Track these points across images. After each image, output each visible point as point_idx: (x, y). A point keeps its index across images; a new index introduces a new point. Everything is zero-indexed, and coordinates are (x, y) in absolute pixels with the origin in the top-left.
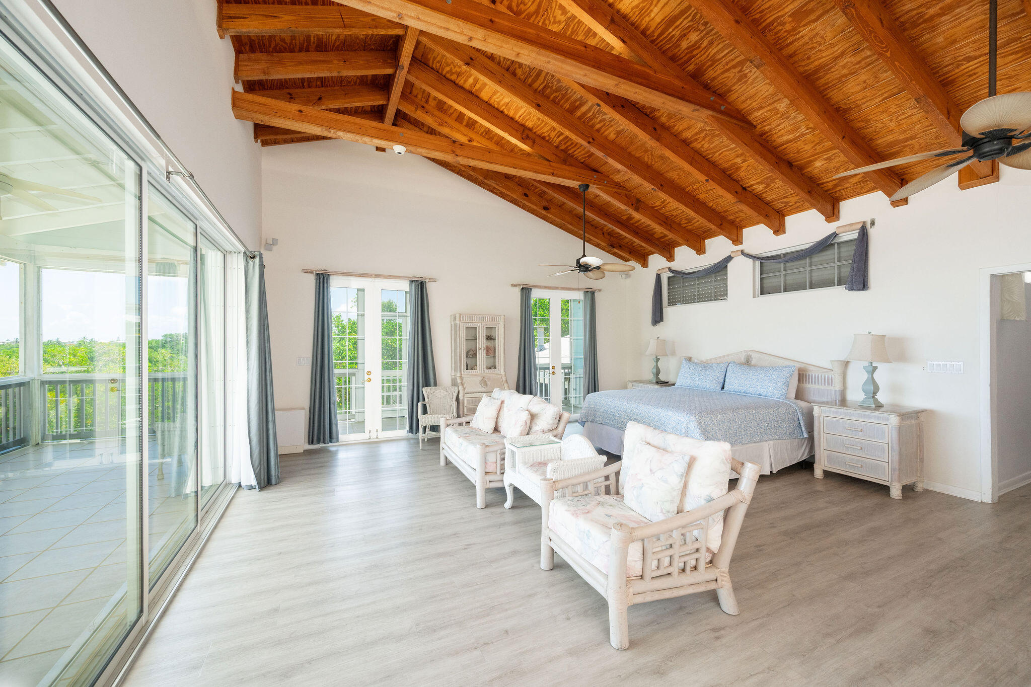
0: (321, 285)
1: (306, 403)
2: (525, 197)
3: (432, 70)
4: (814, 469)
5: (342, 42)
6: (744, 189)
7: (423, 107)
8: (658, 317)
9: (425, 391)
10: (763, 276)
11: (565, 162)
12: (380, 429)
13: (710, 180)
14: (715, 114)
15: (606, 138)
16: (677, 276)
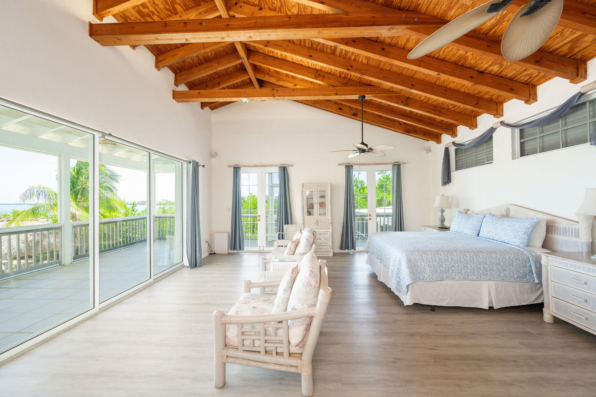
0: (236, 173)
1: (229, 230)
2: (340, 110)
3: (261, 54)
4: (543, 313)
5: (214, 55)
6: (482, 72)
7: (268, 74)
8: (447, 179)
9: (285, 226)
10: (522, 141)
11: (346, 85)
12: (265, 246)
13: (440, 74)
14: (408, 26)
15: (362, 63)
16: (459, 148)
